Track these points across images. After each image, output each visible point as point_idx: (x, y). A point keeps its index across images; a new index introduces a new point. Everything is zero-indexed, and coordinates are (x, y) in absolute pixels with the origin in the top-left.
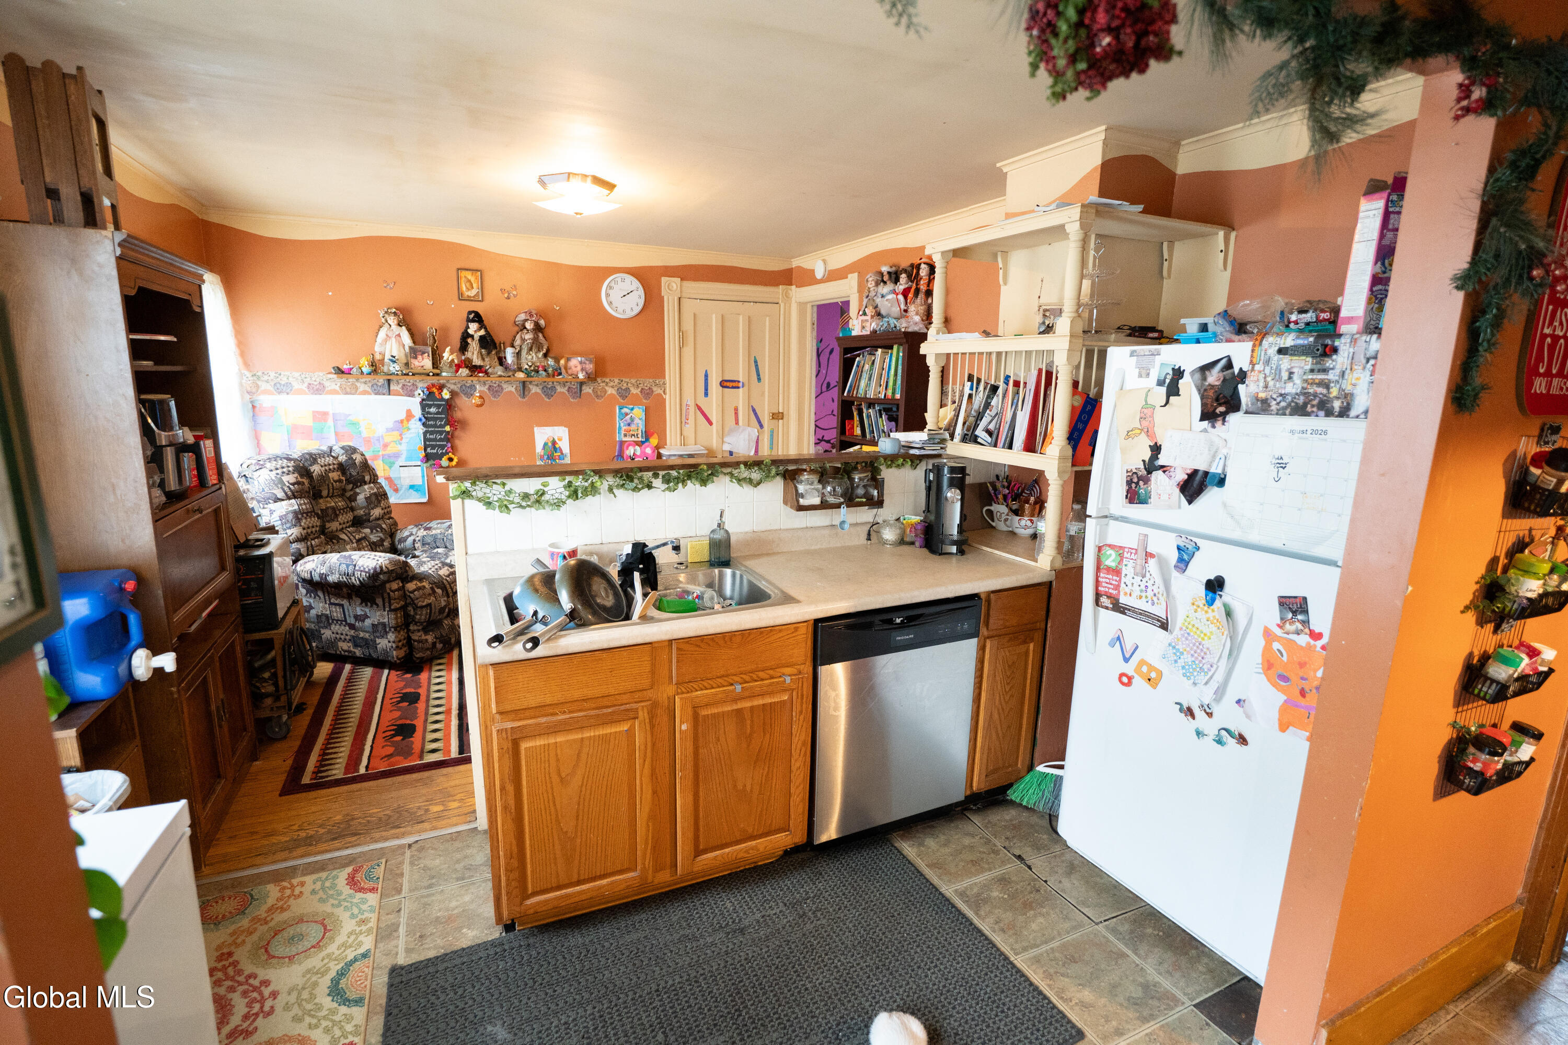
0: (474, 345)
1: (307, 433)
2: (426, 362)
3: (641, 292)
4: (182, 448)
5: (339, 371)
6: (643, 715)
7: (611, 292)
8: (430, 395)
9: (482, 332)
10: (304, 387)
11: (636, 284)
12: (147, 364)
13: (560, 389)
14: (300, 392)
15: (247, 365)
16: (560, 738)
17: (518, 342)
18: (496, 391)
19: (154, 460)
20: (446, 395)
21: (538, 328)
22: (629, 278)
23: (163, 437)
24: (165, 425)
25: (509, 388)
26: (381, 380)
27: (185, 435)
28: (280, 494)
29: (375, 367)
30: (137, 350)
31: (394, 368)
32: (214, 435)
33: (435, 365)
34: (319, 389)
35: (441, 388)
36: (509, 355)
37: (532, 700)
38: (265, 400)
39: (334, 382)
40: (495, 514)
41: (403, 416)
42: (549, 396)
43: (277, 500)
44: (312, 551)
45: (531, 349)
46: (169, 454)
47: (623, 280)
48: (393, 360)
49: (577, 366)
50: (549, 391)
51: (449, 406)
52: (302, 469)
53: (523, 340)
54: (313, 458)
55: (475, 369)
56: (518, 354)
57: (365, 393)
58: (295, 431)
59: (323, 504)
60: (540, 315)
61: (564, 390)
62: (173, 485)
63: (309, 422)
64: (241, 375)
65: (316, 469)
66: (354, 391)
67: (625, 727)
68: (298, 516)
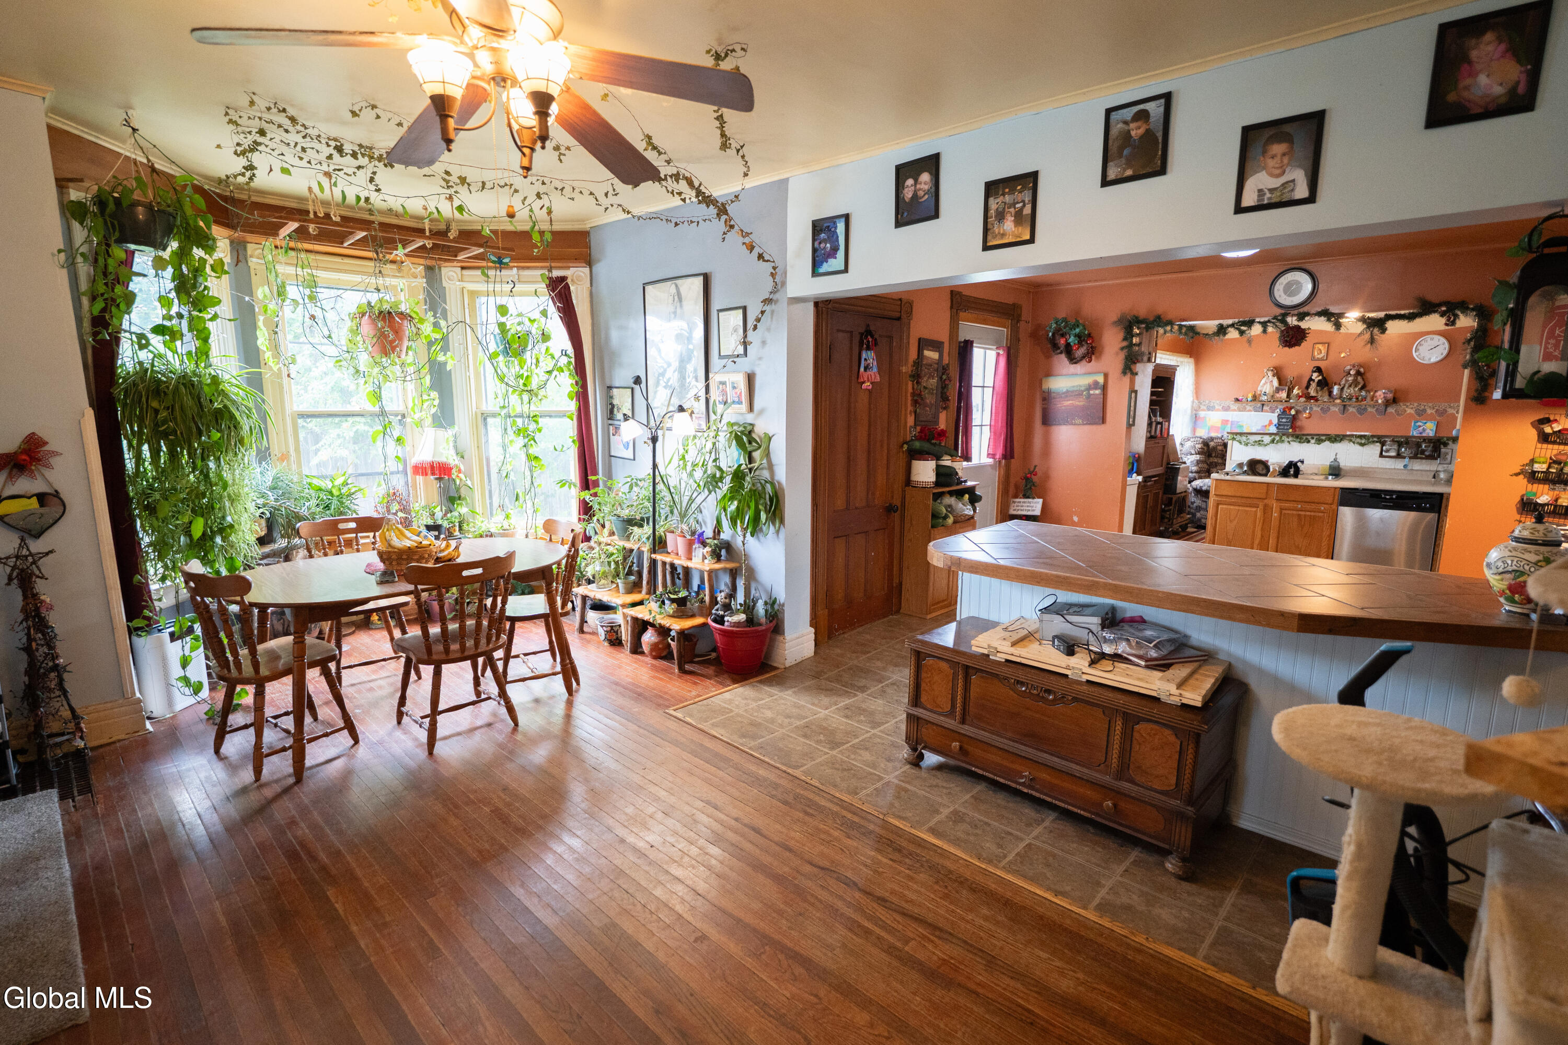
0: (1313, 385)
1: (1217, 429)
2: (1284, 395)
3: (1447, 345)
4: (1158, 423)
5: (1237, 400)
6: (1261, 507)
7: (1420, 348)
8: (1284, 412)
9: (1320, 378)
10: (1220, 408)
11: (1443, 340)
12: (1154, 398)
13: (1369, 409)
14: (1218, 410)
15: (1197, 398)
16: (1232, 507)
17: (1343, 382)
18: (1325, 411)
19: (1150, 424)
20: (1293, 412)
21: (1358, 373)
22: (1437, 337)
23: (1153, 419)
24: (1155, 416)
25: (1334, 409)
26: (1259, 405)
27: (1159, 419)
28: (1193, 452)
29: (1255, 398)
30: (1152, 394)
31: (1264, 398)
32: (1169, 421)
33: (1288, 396)
34: (1226, 409)
35: (1291, 409)
36: (1336, 390)
37: (1225, 493)
38: (1202, 414)
39: (1235, 406)
40: (1242, 447)
41: (1267, 423)
42: (1361, 414)
43: (1192, 454)
44: (1200, 478)
45: (1350, 386)
46: (1154, 424)
47: (1432, 339)
48: (1265, 394)
49: (1380, 396)
50: (1362, 411)
51: (1294, 418)
52: (1206, 443)
53: (1347, 381)
54: (1212, 439)
55: (1309, 398)
56: (1342, 389)
57: (1250, 411)
58: (1212, 428)
59: (1211, 460)
60: (1360, 366)
61: (1374, 410)
62: (1153, 434)
63: (1219, 425)
64: (1193, 402)
65: (1212, 444)
66: (1244, 410)
67: (1254, 509)
68: (1198, 462)
